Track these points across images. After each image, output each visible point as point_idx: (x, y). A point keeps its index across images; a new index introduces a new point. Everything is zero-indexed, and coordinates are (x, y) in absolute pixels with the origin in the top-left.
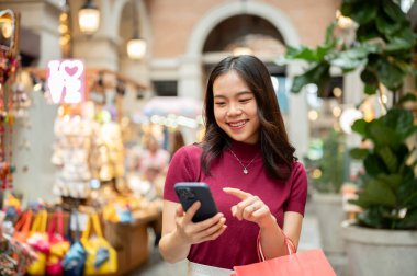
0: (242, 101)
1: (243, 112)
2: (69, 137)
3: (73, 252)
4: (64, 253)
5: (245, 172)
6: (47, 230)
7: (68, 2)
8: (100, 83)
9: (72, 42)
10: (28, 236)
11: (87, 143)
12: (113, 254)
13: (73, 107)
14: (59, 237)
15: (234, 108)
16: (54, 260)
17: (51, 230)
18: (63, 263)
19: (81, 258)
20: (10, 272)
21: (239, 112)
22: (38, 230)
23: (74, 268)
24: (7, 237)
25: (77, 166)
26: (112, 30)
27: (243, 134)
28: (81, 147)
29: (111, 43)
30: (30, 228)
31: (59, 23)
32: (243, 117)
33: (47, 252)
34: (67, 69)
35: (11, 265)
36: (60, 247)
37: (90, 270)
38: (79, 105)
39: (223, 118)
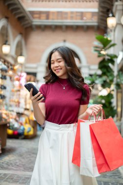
0: (59, 62)
1: (59, 66)
5: (64, 88)
12: (32, 129)
26: (13, 53)
29: (13, 57)
39: (54, 68)
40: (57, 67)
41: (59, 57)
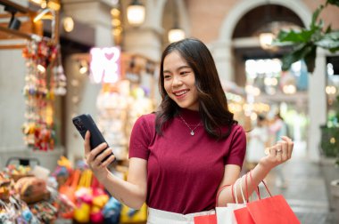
0: (182, 73)
1: (184, 83)
2: (108, 110)
3: (111, 203)
4: (104, 204)
5: (192, 134)
6: (91, 186)
7: (120, 2)
8: (132, 65)
9: (123, 33)
10: (76, 190)
11: (123, 114)
13: (113, 86)
14: (100, 191)
15: (176, 80)
16: (96, 210)
17: (95, 185)
18: (104, 212)
19: (117, 208)
20: (50, 217)
21: (180, 83)
22: (84, 185)
23: (112, 216)
24: (50, 189)
25: (115, 134)
26: (156, 22)
27: (186, 102)
28: (118, 118)
30: (78, 183)
31: (112, 18)
32: (184, 87)
33: (90, 203)
34: (106, 55)
35: (52, 212)
36: (101, 200)
37: (125, 218)
38: (117, 84)
39: (170, 89)
40: (179, 86)
41: (182, 63)
